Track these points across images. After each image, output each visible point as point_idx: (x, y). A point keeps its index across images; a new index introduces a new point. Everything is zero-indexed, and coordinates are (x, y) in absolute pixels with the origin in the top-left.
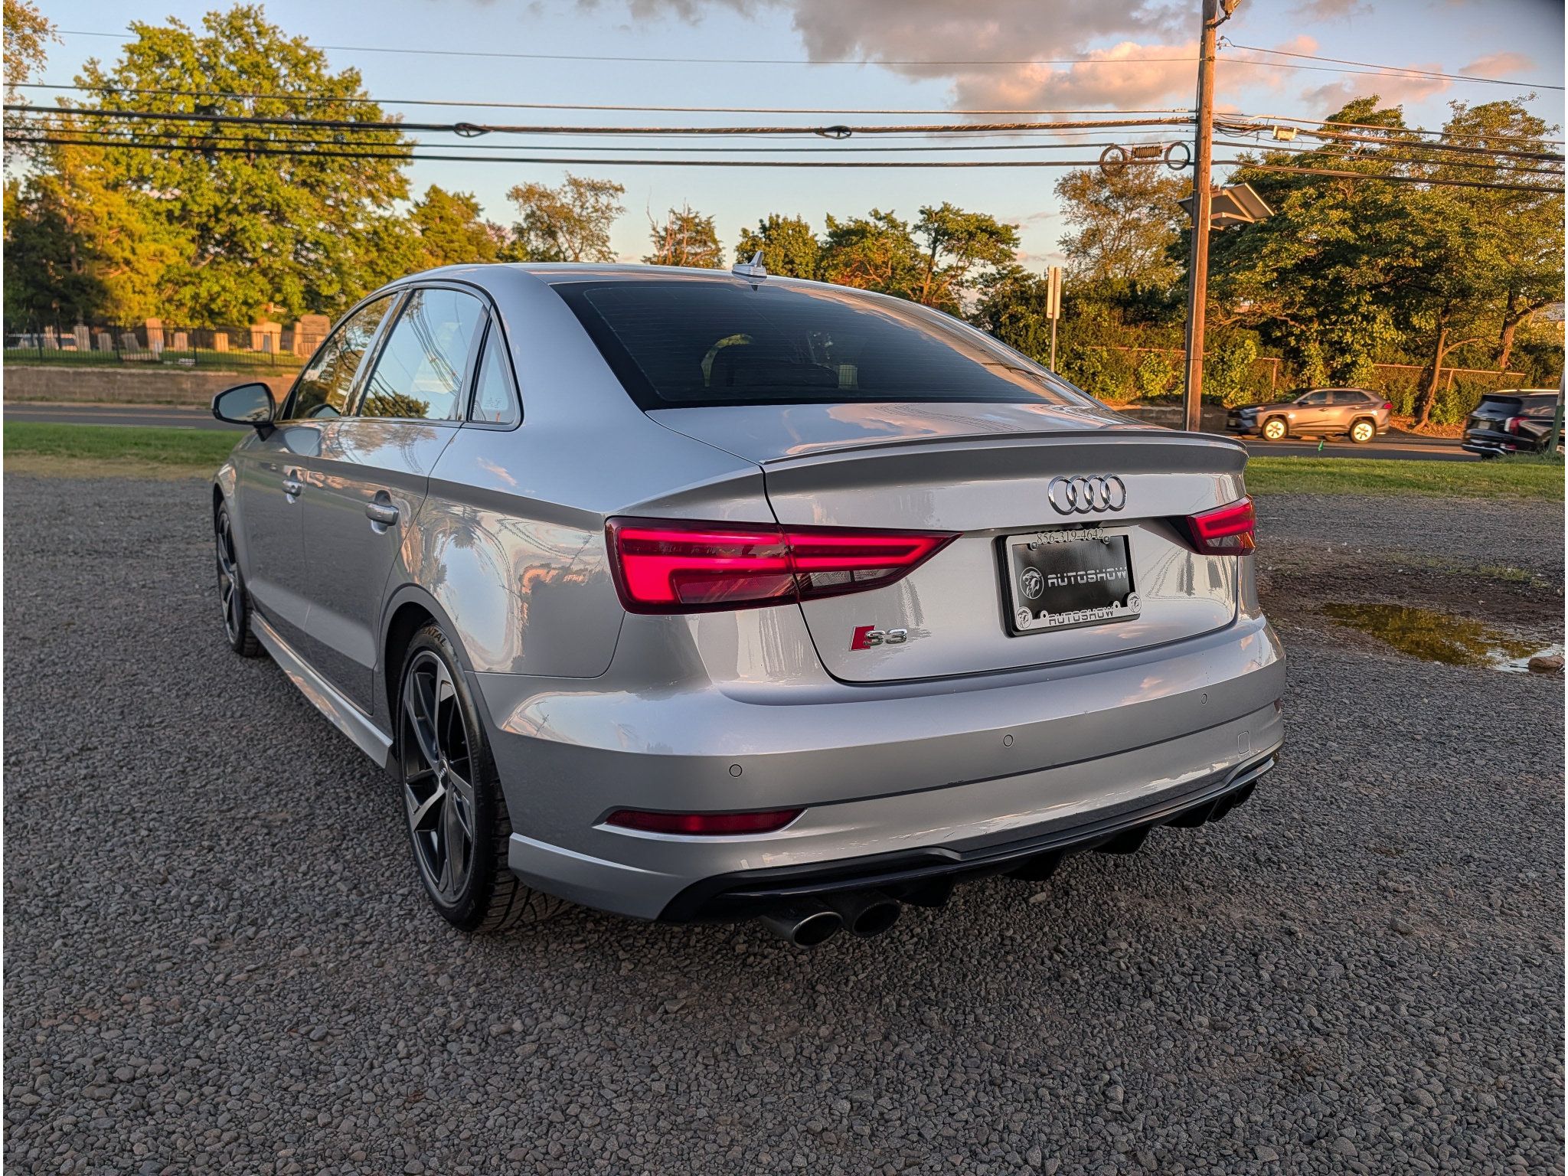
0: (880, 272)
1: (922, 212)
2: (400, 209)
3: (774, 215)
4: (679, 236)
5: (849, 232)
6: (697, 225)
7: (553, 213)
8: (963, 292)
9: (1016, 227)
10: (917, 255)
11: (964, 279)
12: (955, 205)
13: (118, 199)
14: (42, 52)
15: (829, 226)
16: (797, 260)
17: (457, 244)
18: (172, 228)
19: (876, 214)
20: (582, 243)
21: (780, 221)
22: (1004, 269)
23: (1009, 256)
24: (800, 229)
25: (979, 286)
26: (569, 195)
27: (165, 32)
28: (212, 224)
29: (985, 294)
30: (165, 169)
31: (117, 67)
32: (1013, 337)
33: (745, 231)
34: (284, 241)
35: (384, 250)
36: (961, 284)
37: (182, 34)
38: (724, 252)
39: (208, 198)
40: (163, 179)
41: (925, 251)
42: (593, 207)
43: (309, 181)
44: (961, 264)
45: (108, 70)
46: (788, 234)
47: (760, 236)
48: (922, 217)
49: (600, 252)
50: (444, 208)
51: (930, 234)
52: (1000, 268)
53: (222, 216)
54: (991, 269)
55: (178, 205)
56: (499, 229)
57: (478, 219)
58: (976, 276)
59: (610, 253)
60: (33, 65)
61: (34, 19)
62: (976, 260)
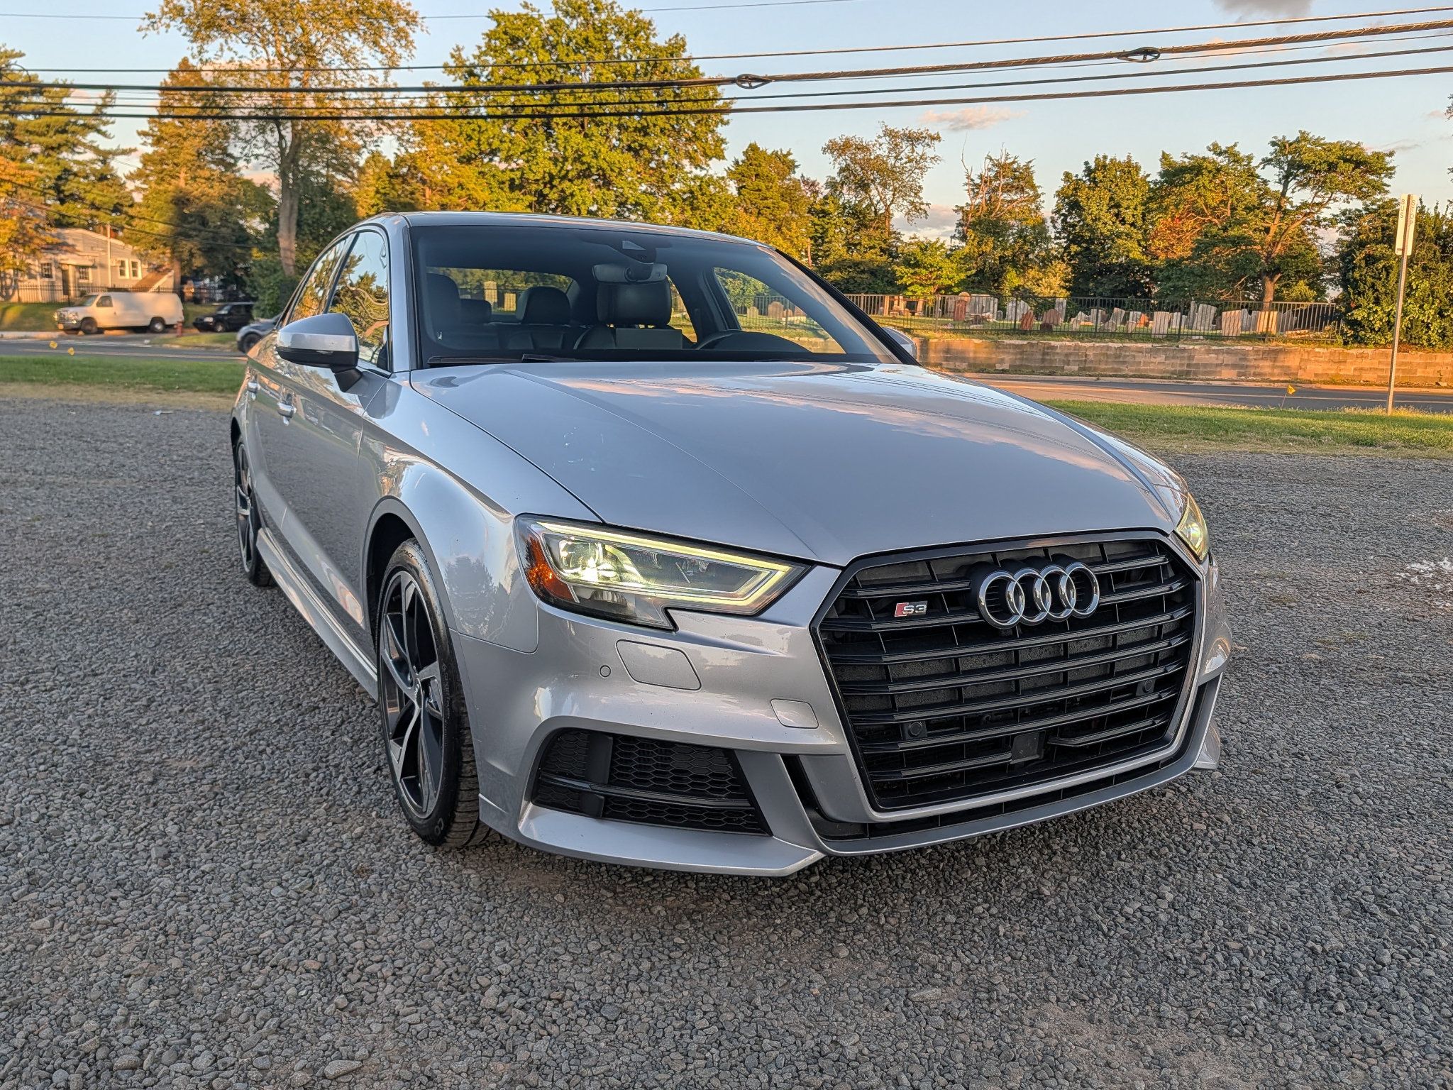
0: (1218, 212)
1: (1273, 144)
2: (717, 168)
3: (1101, 156)
4: (995, 183)
5: (1183, 170)
6: (1015, 170)
7: (867, 165)
8: (1320, 232)
9: (1391, 154)
10: (1267, 192)
11: (1322, 216)
12: (1314, 133)
13: (470, 171)
14: (412, 42)
15: (1163, 164)
16: (1124, 204)
17: (770, 201)
18: (512, 195)
19: (1215, 148)
20: (894, 195)
21: (1108, 162)
22: (1373, 204)
23: (1379, 188)
24: (1129, 169)
25: (1340, 225)
26: (885, 147)
27: (518, 17)
28: (546, 191)
29: (1347, 234)
30: (511, 141)
31: (477, 53)
32: (1370, 280)
33: (1067, 175)
34: (606, 204)
35: (697, 208)
36: (1318, 223)
37: (532, 17)
38: (1042, 198)
39: (543, 166)
40: (509, 150)
41: (1275, 187)
42: (908, 157)
43: (633, 145)
44: (1317, 200)
45: (469, 55)
46: (1115, 177)
47: (1084, 179)
48: (1272, 149)
49: (912, 203)
50: (760, 165)
51: (1281, 168)
52: (1368, 203)
53: (555, 182)
54: (1356, 204)
55: (519, 174)
56: (813, 184)
57: (792, 176)
58: (1338, 212)
59: (922, 204)
60: (405, 55)
61: (408, 13)
62: (1338, 195)
